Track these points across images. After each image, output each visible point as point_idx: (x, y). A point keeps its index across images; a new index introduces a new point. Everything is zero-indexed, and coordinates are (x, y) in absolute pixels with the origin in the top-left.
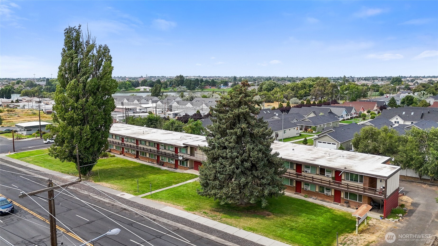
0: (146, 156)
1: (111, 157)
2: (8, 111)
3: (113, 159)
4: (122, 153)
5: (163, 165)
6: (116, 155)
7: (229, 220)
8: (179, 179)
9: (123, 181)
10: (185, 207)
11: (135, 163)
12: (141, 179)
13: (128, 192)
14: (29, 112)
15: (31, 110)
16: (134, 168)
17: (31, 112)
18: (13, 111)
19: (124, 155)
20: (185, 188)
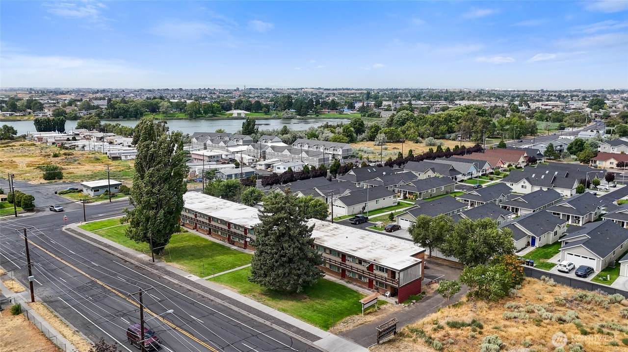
0: (218, 233)
1: (184, 232)
2: (65, 154)
3: (185, 235)
4: (195, 228)
5: (233, 244)
6: (189, 230)
7: (270, 303)
8: (244, 261)
9: (192, 262)
10: (240, 290)
11: (207, 240)
12: (210, 260)
13: (195, 273)
14: (91, 156)
15: (93, 154)
16: (205, 247)
17: (93, 156)
18: (71, 155)
19: (197, 230)
20: (246, 271)
